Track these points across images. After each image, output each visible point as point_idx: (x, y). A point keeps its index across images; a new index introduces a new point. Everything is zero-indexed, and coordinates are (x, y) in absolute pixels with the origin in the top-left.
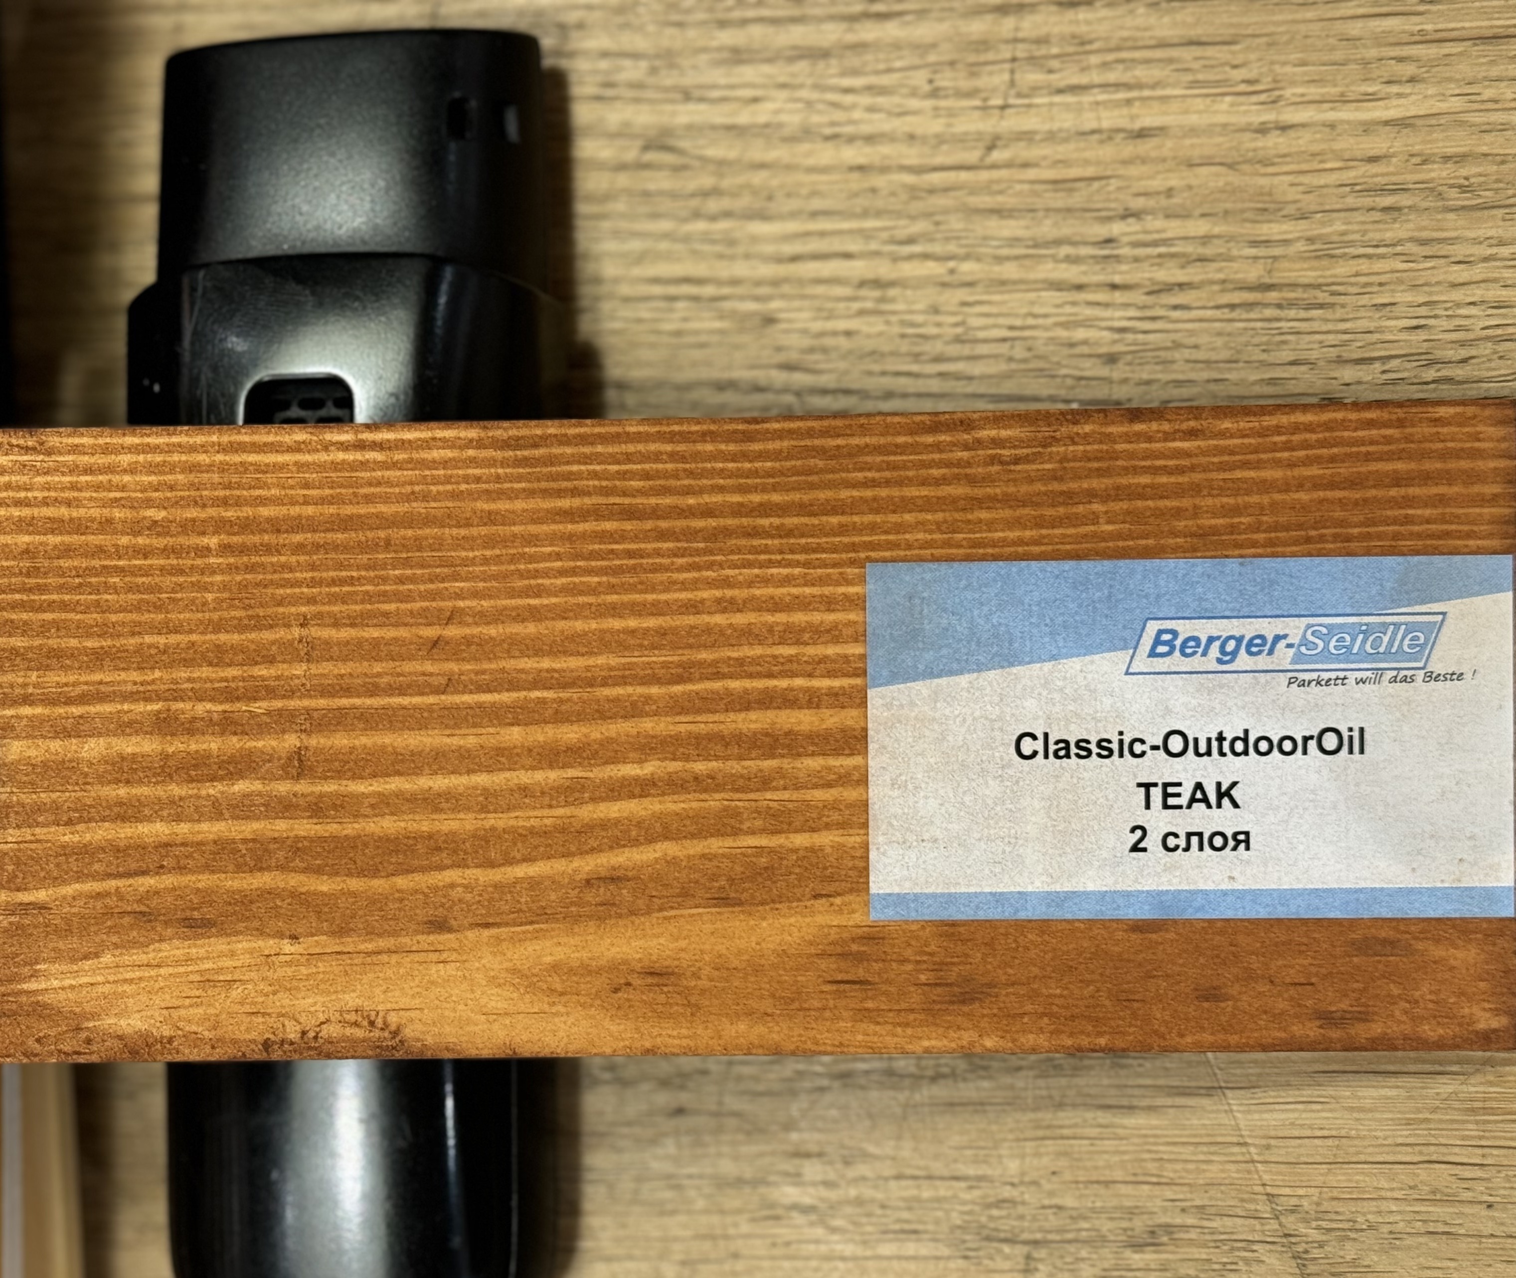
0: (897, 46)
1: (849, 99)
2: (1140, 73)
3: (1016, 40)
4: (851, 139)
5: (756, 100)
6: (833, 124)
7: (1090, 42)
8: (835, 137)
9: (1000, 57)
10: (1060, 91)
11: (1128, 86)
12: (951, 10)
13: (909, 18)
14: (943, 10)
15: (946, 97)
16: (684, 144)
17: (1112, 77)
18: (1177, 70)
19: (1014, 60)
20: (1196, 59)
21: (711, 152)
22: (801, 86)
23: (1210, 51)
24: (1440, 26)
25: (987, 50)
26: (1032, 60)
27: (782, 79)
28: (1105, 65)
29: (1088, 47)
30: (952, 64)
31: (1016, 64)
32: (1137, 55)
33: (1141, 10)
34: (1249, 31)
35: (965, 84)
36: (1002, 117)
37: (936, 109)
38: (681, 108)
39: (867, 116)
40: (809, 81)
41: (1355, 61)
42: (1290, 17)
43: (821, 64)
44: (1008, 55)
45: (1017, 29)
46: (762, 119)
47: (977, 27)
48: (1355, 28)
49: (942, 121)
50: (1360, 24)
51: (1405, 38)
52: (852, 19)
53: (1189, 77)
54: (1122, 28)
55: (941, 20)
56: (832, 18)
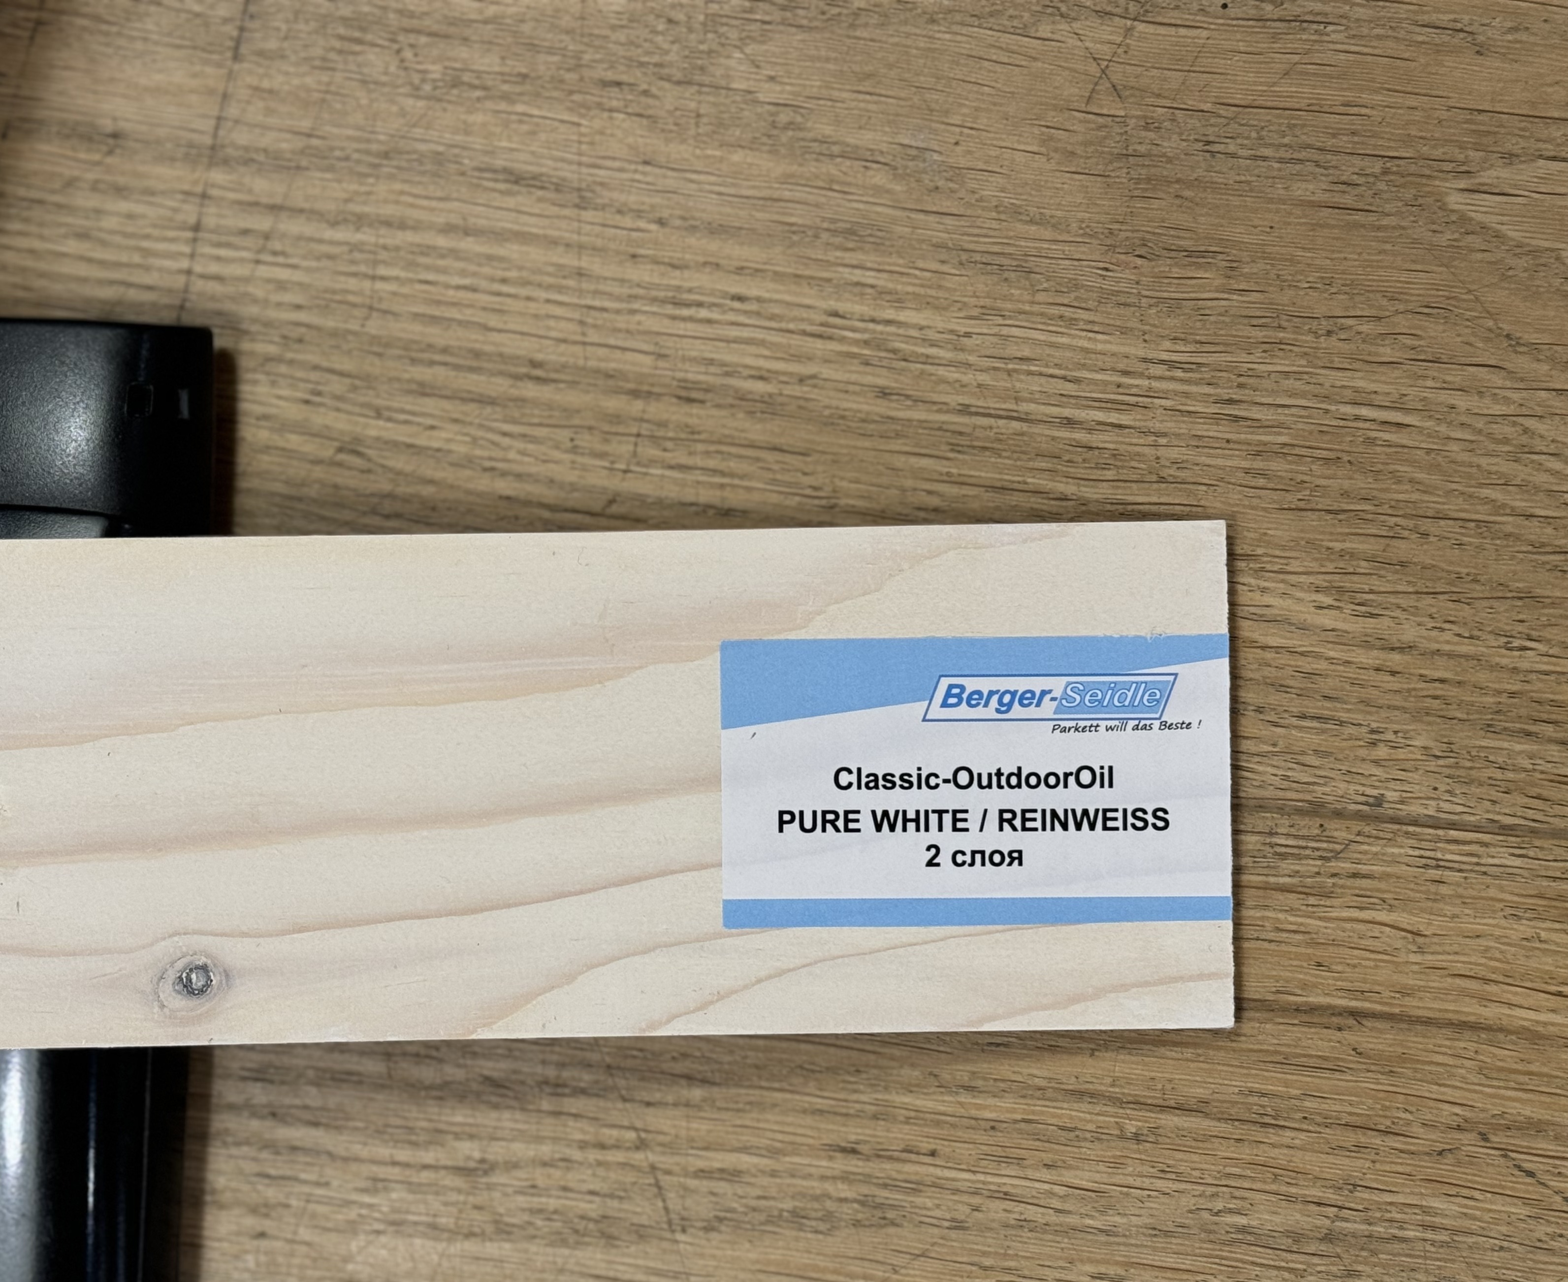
0: (550, 406)
1: (506, 441)
2: (733, 465)
3: (642, 420)
4: (504, 474)
5: (432, 428)
6: (491, 459)
7: (699, 433)
8: (492, 469)
9: (627, 431)
10: (671, 467)
11: (723, 474)
12: (595, 385)
13: (562, 386)
14: (590, 384)
15: (583, 454)
16: (370, 452)
17: (711, 463)
18: (762, 468)
19: (638, 435)
20: (778, 462)
21: (391, 463)
22: (471, 424)
23: (788, 458)
24: (963, 472)
25: (619, 423)
26: (652, 437)
27: (455, 416)
28: (707, 453)
29: (696, 437)
30: (590, 428)
31: (639, 440)
32: (733, 450)
33: (741, 415)
34: (820, 448)
35: (599, 447)
36: (623, 479)
37: (573, 462)
38: (373, 422)
39: (519, 457)
40: (477, 421)
41: (896, 487)
42: (852, 443)
43: (488, 410)
44: (634, 430)
45: (644, 411)
46: (436, 444)
47: (613, 404)
48: (900, 461)
49: (577, 472)
50: (903, 458)
51: (936, 477)
52: (517, 377)
53: (771, 476)
54: (724, 426)
55: (588, 392)
56: (501, 373)
